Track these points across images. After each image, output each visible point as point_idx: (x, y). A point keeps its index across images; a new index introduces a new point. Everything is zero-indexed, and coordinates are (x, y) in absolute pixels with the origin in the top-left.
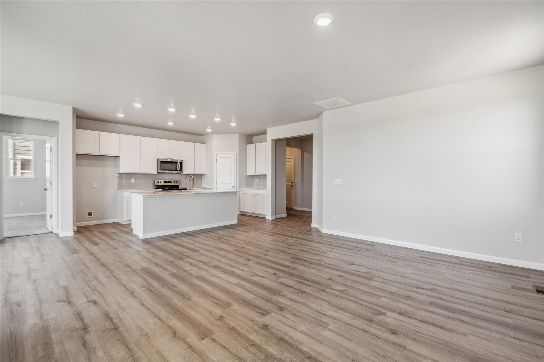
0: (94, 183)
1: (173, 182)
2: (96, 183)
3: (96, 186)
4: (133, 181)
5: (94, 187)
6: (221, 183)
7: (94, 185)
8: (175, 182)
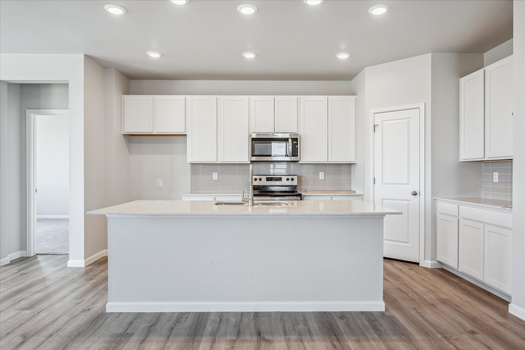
0: (159, 181)
1: (284, 178)
2: (161, 181)
3: (161, 186)
4: (215, 176)
5: (159, 186)
6: (386, 184)
7: (158, 183)
8: (288, 179)
